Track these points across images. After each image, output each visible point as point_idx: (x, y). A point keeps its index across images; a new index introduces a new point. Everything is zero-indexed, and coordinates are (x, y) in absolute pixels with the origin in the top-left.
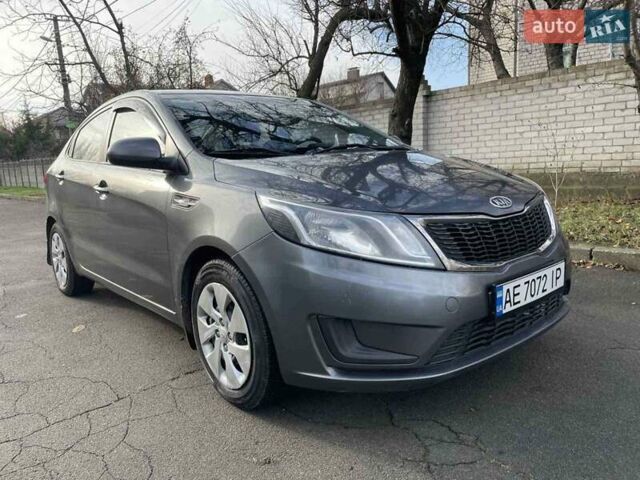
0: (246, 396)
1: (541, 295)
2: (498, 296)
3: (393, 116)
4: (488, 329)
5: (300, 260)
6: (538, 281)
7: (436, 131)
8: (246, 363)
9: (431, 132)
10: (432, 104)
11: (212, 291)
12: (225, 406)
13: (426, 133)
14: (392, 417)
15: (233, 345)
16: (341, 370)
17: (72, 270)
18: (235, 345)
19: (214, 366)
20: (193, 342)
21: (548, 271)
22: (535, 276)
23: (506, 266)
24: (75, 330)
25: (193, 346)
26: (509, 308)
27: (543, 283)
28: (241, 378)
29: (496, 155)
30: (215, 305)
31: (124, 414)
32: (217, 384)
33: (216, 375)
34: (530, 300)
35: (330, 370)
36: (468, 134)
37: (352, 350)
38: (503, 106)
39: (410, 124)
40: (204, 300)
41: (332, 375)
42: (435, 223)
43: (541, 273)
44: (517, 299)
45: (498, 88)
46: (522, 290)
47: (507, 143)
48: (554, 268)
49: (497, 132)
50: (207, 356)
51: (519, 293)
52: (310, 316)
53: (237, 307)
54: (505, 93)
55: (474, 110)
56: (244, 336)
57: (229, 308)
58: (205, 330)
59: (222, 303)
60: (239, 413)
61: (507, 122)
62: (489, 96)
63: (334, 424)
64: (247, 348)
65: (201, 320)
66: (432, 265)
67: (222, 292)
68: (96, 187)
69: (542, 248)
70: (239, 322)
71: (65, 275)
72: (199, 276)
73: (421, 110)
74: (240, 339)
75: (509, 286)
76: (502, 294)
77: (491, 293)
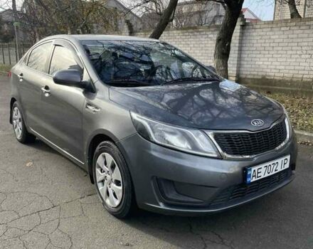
0: (118, 211)
1: (274, 172)
2: (249, 173)
3: (219, 40)
4: (243, 189)
5: (150, 149)
6: (272, 166)
7: (247, 49)
8: (120, 195)
9: (244, 49)
10: (245, 31)
11: (104, 157)
12: (108, 215)
13: (240, 50)
14: (191, 228)
15: (114, 185)
16: (166, 204)
17: (25, 129)
18: (115, 185)
19: (103, 194)
20: (93, 180)
21: (279, 161)
22: (271, 163)
23: (255, 158)
24: (28, 165)
25: (93, 182)
26: (254, 179)
27: (275, 166)
28: (117, 202)
29: (283, 67)
30: (106, 164)
31: (57, 215)
32: (104, 203)
33: (104, 199)
34: (267, 175)
35: (161, 204)
36: (267, 52)
37: (172, 195)
38: (290, 36)
39: (229, 47)
40: (100, 160)
41: (162, 206)
42: (219, 134)
43: (275, 162)
44: (259, 175)
45: (288, 24)
46: (263, 170)
47: (290, 60)
48: (283, 159)
49: (285, 52)
50: (100, 189)
51: (262, 172)
52: (153, 177)
53: (117, 167)
54: (292, 28)
55: (272, 37)
56: (120, 182)
57: (113, 167)
58: (99, 176)
59: (109, 164)
60: (115, 220)
61: (292, 47)
62: (283, 29)
63: (162, 229)
64: (121, 188)
65: (98, 170)
66: (215, 156)
67: (110, 159)
68: (43, 89)
69: (277, 148)
70: (117, 175)
71: (21, 131)
72: (98, 148)
73: (238, 34)
74: (118, 183)
75: (256, 168)
76: (251, 172)
77: (245, 172)
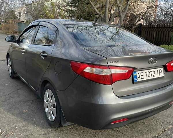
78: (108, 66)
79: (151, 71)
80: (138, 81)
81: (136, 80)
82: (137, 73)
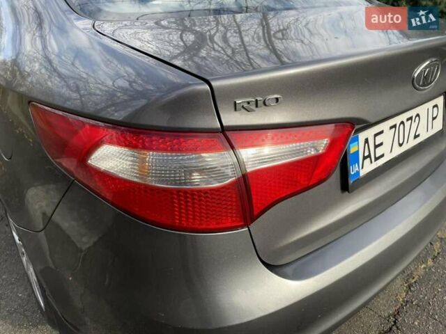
78: (224, 130)
79: (408, 120)
80: (363, 173)
81: (358, 173)
82: (362, 136)
